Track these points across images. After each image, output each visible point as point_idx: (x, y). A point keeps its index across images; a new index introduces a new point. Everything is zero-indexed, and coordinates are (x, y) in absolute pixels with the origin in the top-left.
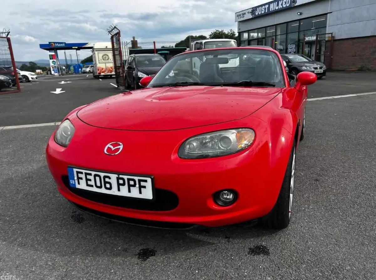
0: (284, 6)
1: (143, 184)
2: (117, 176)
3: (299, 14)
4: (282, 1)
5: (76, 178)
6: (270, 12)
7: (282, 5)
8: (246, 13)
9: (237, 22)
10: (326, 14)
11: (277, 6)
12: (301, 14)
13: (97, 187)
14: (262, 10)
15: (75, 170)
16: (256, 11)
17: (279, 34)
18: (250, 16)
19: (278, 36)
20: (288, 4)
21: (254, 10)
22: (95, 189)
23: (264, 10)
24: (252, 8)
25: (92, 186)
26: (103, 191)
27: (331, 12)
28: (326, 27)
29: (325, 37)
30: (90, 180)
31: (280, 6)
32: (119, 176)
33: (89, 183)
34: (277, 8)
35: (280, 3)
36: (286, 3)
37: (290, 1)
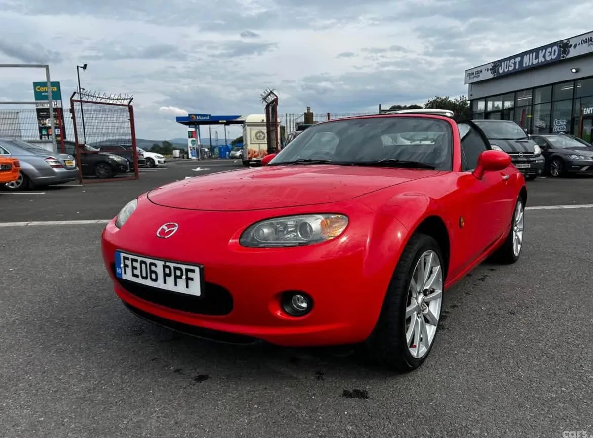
0: (548, 58)
1: (190, 275)
2: (164, 264)
3: (574, 70)
4: (544, 51)
5: (122, 265)
6: (523, 69)
7: (544, 56)
8: (483, 71)
9: (468, 85)
11: (536, 59)
12: (577, 71)
13: (143, 278)
14: (509, 66)
15: (122, 255)
16: (500, 68)
17: (539, 102)
18: (489, 75)
19: (537, 105)
20: (555, 54)
21: (496, 65)
22: (140, 281)
23: (513, 65)
24: (493, 63)
25: (137, 276)
26: (148, 283)
30: (136, 268)
31: (541, 59)
32: (165, 263)
33: (136, 272)
34: (535, 62)
35: (541, 54)
36: (551, 53)
37: (558, 50)
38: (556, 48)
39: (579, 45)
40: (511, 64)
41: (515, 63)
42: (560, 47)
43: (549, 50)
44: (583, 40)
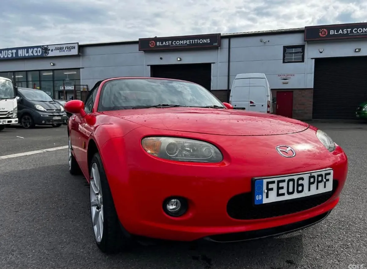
0: (36, 54)
3: (52, 64)
4: (32, 49)
6: (18, 58)
7: (32, 52)
10: (79, 69)
11: (27, 53)
12: (54, 65)
13: (289, 193)
14: (8, 54)
16: (1, 54)
17: (31, 80)
19: (30, 82)
20: (39, 52)
22: (287, 197)
25: (283, 194)
27: (83, 68)
28: (80, 79)
29: (80, 88)
30: (282, 188)
31: (31, 54)
32: (311, 174)
33: (281, 191)
34: (27, 55)
35: (30, 51)
36: (37, 52)
37: (42, 51)
38: (39, 49)
39: (54, 50)
40: (9, 54)
41: (12, 53)
42: (43, 49)
43: (36, 49)
44: (56, 48)
